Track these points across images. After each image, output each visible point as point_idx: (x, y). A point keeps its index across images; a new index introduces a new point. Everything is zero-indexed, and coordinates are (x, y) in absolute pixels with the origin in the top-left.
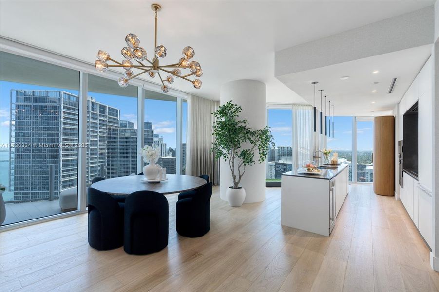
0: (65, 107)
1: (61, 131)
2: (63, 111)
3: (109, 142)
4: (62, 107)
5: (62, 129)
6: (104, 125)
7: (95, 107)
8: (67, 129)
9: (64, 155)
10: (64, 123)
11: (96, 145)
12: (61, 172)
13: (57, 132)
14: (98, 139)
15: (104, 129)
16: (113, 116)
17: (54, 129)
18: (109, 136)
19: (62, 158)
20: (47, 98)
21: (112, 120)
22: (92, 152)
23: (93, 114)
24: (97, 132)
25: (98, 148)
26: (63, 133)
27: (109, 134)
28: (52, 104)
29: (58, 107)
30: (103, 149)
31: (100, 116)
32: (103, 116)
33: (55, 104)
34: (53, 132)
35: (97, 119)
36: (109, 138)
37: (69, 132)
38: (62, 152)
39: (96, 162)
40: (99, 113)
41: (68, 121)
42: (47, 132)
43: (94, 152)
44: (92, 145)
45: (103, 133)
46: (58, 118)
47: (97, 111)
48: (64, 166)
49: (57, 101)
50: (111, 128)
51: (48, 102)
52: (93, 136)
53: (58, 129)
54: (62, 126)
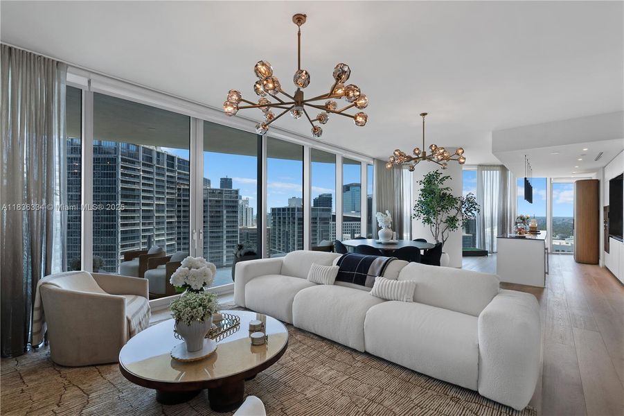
0: (123, 160)
1: (118, 192)
2: (120, 165)
3: (179, 206)
4: (120, 160)
5: (120, 189)
6: (172, 183)
7: (161, 158)
8: (126, 189)
9: (123, 225)
10: (122, 182)
11: (163, 211)
12: (120, 247)
13: (113, 194)
14: (164, 203)
15: (172, 188)
16: (184, 170)
17: (109, 190)
18: (179, 198)
19: (120, 229)
20: (99, 148)
21: (183, 177)
22: (158, 220)
23: (158, 168)
24: (163, 193)
25: (165, 214)
26: (122, 195)
27: (179, 195)
28: (107, 156)
29: (114, 160)
30: (171, 217)
31: (168, 170)
32: (172, 171)
33: (110, 156)
34: (108, 194)
35: (163, 175)
36: (179, 200)
37: (128, 193)
38: (120, 220)
39: (163, 235)
40: (166, 167)
41: (127, 179)
42: (101, 194)
43: (161, 220)
44: (158, 211)
45: (172, 194)
46: (114, 175)
47: (163, 165)
48: (123, 239)
49: (113, 152)
50: (182, 187)
51: (102, 153)
52: (158, 199)
53: (114, 189)
54: (120, 185)
